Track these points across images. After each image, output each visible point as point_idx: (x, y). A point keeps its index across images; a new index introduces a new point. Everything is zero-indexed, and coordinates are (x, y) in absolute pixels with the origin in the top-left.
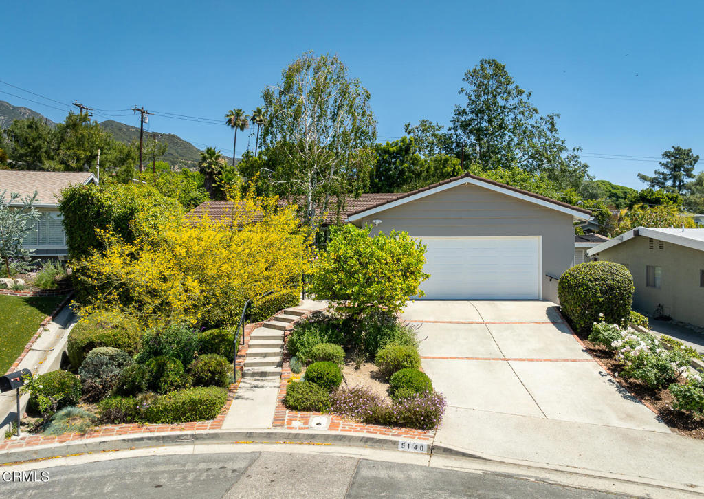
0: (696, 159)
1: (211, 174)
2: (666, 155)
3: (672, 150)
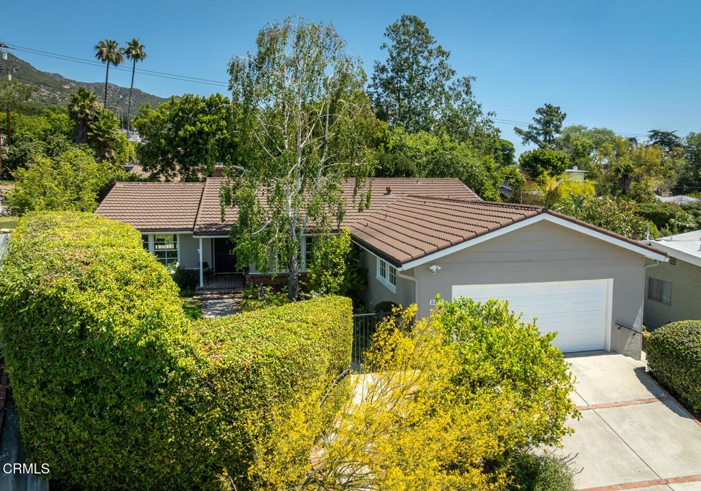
0: (564, 117)
1: (85, 120)
2: (539, 111)
3: (545, 107)
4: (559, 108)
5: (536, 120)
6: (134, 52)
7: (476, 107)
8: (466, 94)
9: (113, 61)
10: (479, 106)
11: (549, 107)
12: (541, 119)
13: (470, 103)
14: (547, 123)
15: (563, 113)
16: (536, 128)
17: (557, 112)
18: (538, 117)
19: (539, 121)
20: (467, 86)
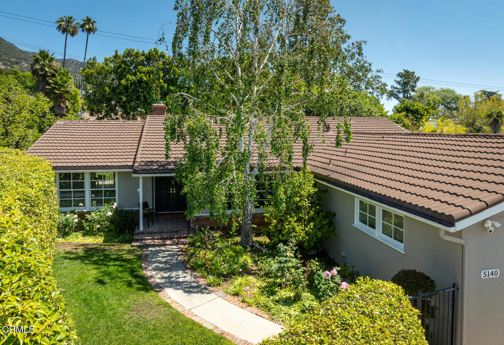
0: (418, 79)
1: (45, 76)
2: (399, 75)
3: (403, 72)
4: (414, 73)
5: (397, 81)
6: (87, 27)
7: (367, 65)
8: (359, 54)
9: (70, 32)
10: (370, 65)
11: (407, 72)
12: (400, 81)
13: (362, 62)
14: (405, 84)
15: (417, 77)
16: (396, 88)
17: (413, 76)
18: (399, 79)
19: (399, 83)
20: (360, 48)
